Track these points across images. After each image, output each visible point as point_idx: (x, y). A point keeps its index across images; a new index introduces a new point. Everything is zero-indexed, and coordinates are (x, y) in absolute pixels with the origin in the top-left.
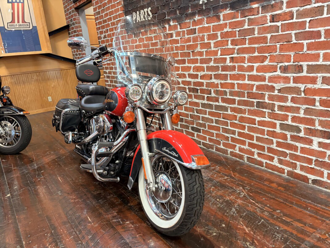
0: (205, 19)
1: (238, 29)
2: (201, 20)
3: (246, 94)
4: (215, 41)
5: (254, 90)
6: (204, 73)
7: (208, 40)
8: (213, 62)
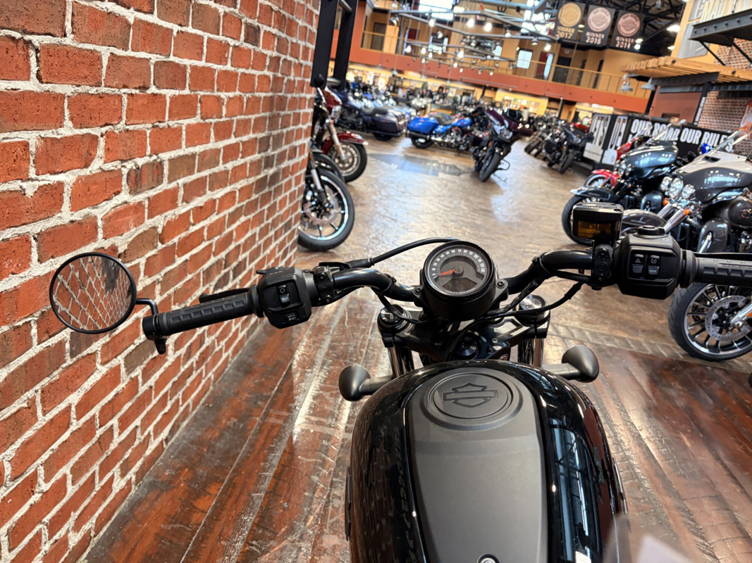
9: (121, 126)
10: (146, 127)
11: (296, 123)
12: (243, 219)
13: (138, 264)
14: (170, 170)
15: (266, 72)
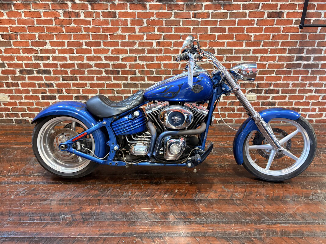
0: (128, 5)
1: (165, 19)
2: (123, 5)
3: (172, 72)
4: (140, 27)
5: (179, 68)
6: (127, 55)
7: (131, 25)
8: (137, 45)
14: (218, 52)
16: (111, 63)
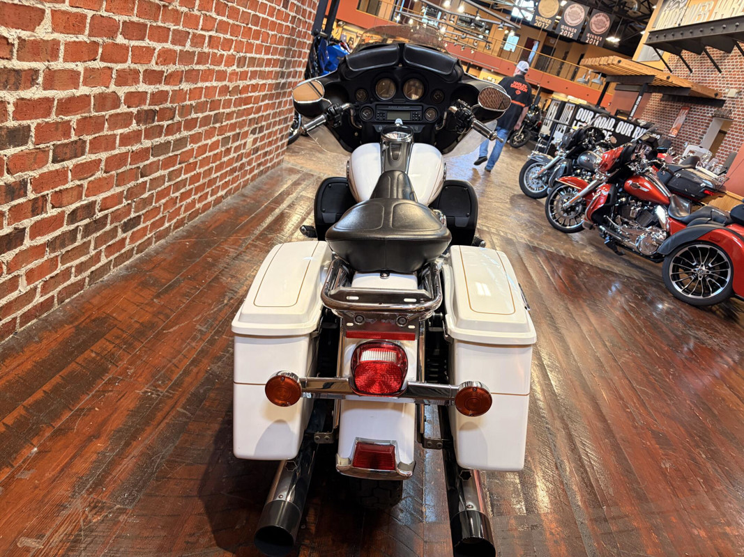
9: (240, 38)
10: (245, 40)
11: (299, 57)
12: (267, 102)
13: (232, 99)
14: (249, 62)
15: (288, 24)
16: (150, 89)
